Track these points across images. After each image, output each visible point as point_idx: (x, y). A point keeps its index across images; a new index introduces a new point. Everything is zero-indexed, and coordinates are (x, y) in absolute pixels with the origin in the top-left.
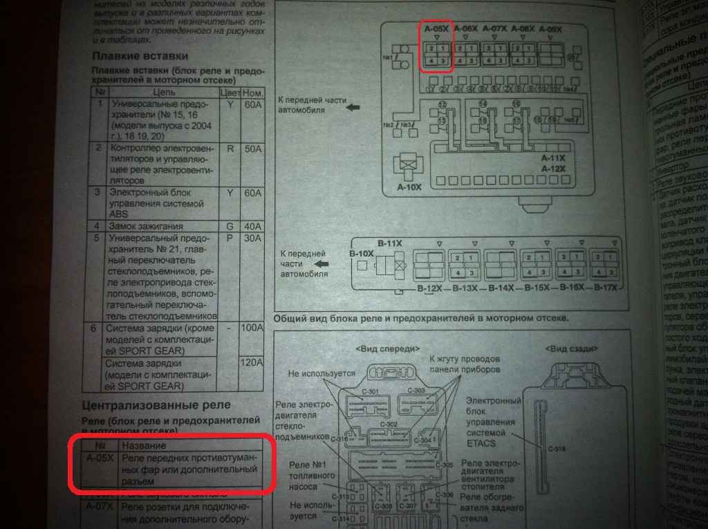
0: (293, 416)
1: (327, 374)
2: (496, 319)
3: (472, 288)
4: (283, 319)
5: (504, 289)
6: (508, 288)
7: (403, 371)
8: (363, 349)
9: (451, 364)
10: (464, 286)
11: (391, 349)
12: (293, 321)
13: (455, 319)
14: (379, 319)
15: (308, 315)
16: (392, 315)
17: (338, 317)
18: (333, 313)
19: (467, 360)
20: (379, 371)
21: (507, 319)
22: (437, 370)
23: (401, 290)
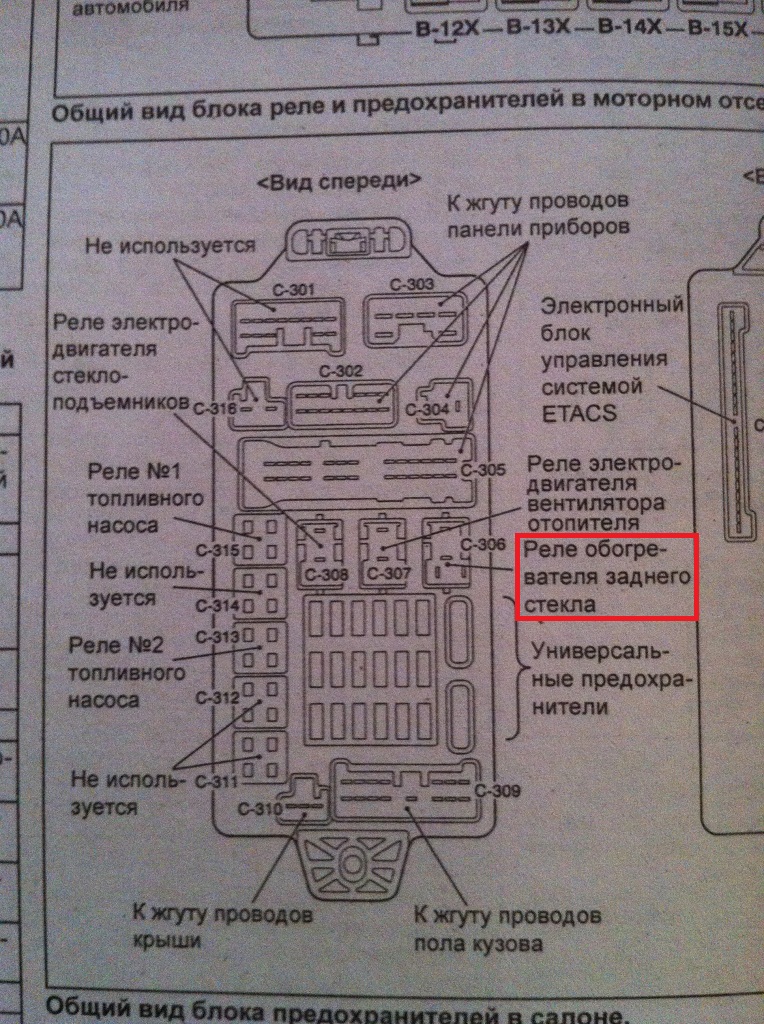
0: (97, 349)
1: (184, 248)
2: (618, 100)
3: (557, 26)
4: (75, 114)
5: (637, 28)
6: (648, 26)
7: (380, 236)
8: (276, 182)
9: (504, 216)
10: (536, 22)
11: (348, 182)
12: (100, 119)
13: (514, 101)
14: (318, 107)
15: (138, 104)
16: (349, 97)
17: (212, 106)
18: (199, 97)
19: (542, 202)
20: (317, 237)
21: (645, 100)
22: (466, 232)
23: (376, 35)
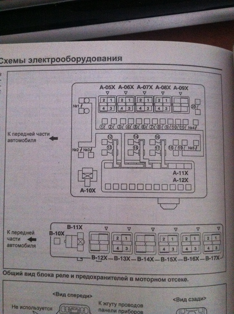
1: (35, 308)
2: (142, 279)
3: (127, 258)
4: (8, 273)
5: (147, 260)
6: (150, 259)
7: (82, 309)
8: (57, 294)
9: (112, 307)
10: (121, 257)
11: (75, 295)
12: (15, 275)
13: (115, 279)
14: (67, 276)
15: (24, 272)
16: (75, 274)
17: (42, 274)
18: (38, 271)
19: (122, 305)
20: (67, 308)
21: (148, 280)
22: (103, 310)
23: (82, 258)
